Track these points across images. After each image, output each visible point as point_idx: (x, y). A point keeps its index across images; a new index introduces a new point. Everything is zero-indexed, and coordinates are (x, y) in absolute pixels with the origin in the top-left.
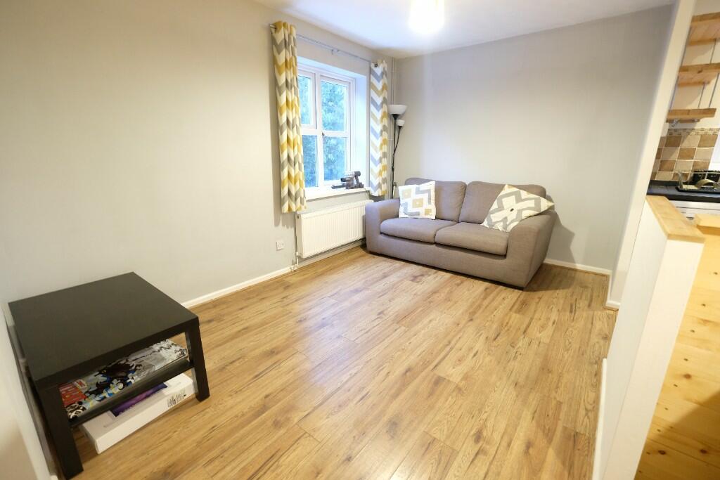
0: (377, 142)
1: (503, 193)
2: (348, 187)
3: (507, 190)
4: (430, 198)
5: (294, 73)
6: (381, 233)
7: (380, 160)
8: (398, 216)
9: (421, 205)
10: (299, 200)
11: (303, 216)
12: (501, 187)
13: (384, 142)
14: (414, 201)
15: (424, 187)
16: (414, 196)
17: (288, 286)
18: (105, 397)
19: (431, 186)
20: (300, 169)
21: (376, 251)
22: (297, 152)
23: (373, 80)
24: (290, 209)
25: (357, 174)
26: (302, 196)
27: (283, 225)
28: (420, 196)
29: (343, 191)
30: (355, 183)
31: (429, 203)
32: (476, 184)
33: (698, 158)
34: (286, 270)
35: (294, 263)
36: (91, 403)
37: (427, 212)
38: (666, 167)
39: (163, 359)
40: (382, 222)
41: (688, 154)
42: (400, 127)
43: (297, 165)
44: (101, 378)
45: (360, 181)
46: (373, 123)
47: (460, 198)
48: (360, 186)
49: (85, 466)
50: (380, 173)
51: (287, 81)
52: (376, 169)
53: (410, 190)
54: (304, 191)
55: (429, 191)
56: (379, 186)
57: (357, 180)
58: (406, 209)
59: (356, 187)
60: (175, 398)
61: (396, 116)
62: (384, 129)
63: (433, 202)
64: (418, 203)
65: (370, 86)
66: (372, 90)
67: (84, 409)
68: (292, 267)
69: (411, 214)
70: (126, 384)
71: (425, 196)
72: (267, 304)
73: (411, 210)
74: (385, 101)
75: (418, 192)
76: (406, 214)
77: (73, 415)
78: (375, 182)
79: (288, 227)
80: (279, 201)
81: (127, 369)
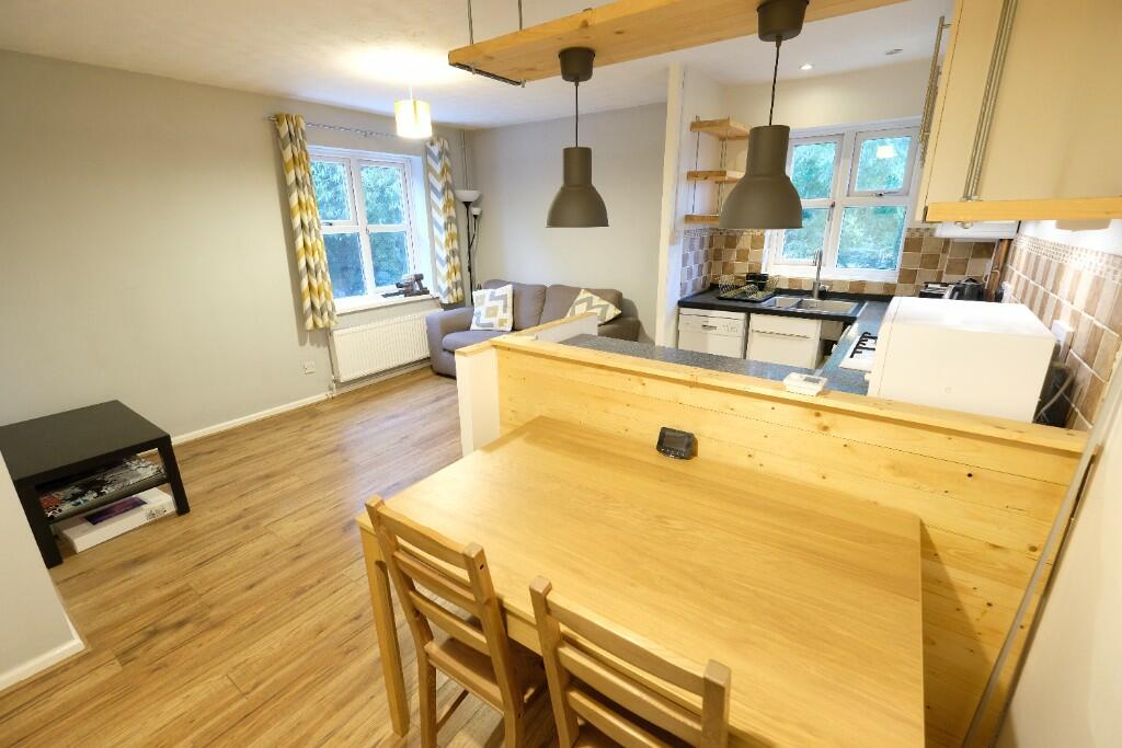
0: (442, 237)
1: (579, 298)
2: (407, 294)
3: (583, 295)
4: (505, 306)
5: (306, 168)
6: (445, 350)
7: (448, 260)
8: (468, 329)
9: (495, 315)
10: (326, 314)
11: (335, 333)
12: (577, 291)
13: (451, 238)
14: (488, 309)
15: (499, 291)
16: (488, 304)
17: (317, 415)
18: (79, 503)
19: (507, 290)
20: (324, 277)
21: (442, 372)
22: (320, 259)
23: (431, 162)
24: (315, 324)
25: (419, 278)
26: (330, 309)
27: (312, 344)
28: (495, 303)
29: (401, 298)
30: (418, 289)
31: (505, 311)
32: (556, 287)
33: (751, 259)
34: (322, 397)
35: (331, 389)
36: (67, 507)
37: (502, 322)
38: (728, 269)
39: (139, 475)
40: (444, 336)
41: (743, 256)
42: (475, 216)
43: (320, 274)
44: (77, 490)
45: (424, 286)
46: (435, 214)
47: (540, 304)
48: (425, 292)
49: (65, 561)
50: (449, 275)
51: (297, 179)
52: (444, 270)
53: (484, 296)
54: (333, 304)
55: (504, 297)
56: (449, 291)
57: (420, 285)
58: (478, 318)
59: (419, 294)
60: (154, 512)
61: (467, 204)
62: (450, 221)
63: (510, 310)
64: (492, 312)
65: (428, 169)
66: (430, 175)
67: (60, 511)
68: (328, 393)
69: (483, 326)
70: (100, 494)
71: (500, 304)
72: (282, 433)
73: (484, 320)
74: (448, 186)
75: (493, 298)
76: (478, 325)
77: (50, 514)
78: (444, 287)
79: (319, 346)
80: (301, 317)
81: (104, 483)
